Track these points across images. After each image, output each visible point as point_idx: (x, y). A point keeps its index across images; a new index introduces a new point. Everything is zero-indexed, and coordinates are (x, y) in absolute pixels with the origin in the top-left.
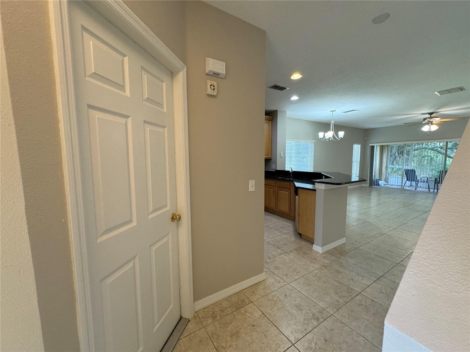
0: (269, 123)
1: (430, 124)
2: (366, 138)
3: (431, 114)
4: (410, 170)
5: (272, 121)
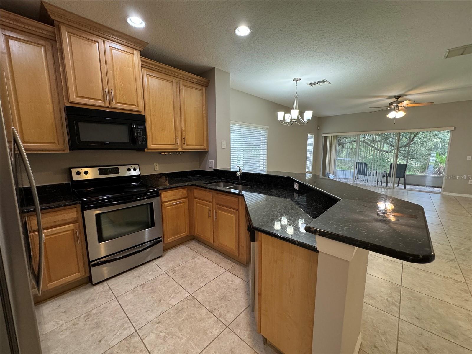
0: (201, 90)
1: (396, 109)
2: (319, 127)
3: (397, 97)
5: (206, 87)
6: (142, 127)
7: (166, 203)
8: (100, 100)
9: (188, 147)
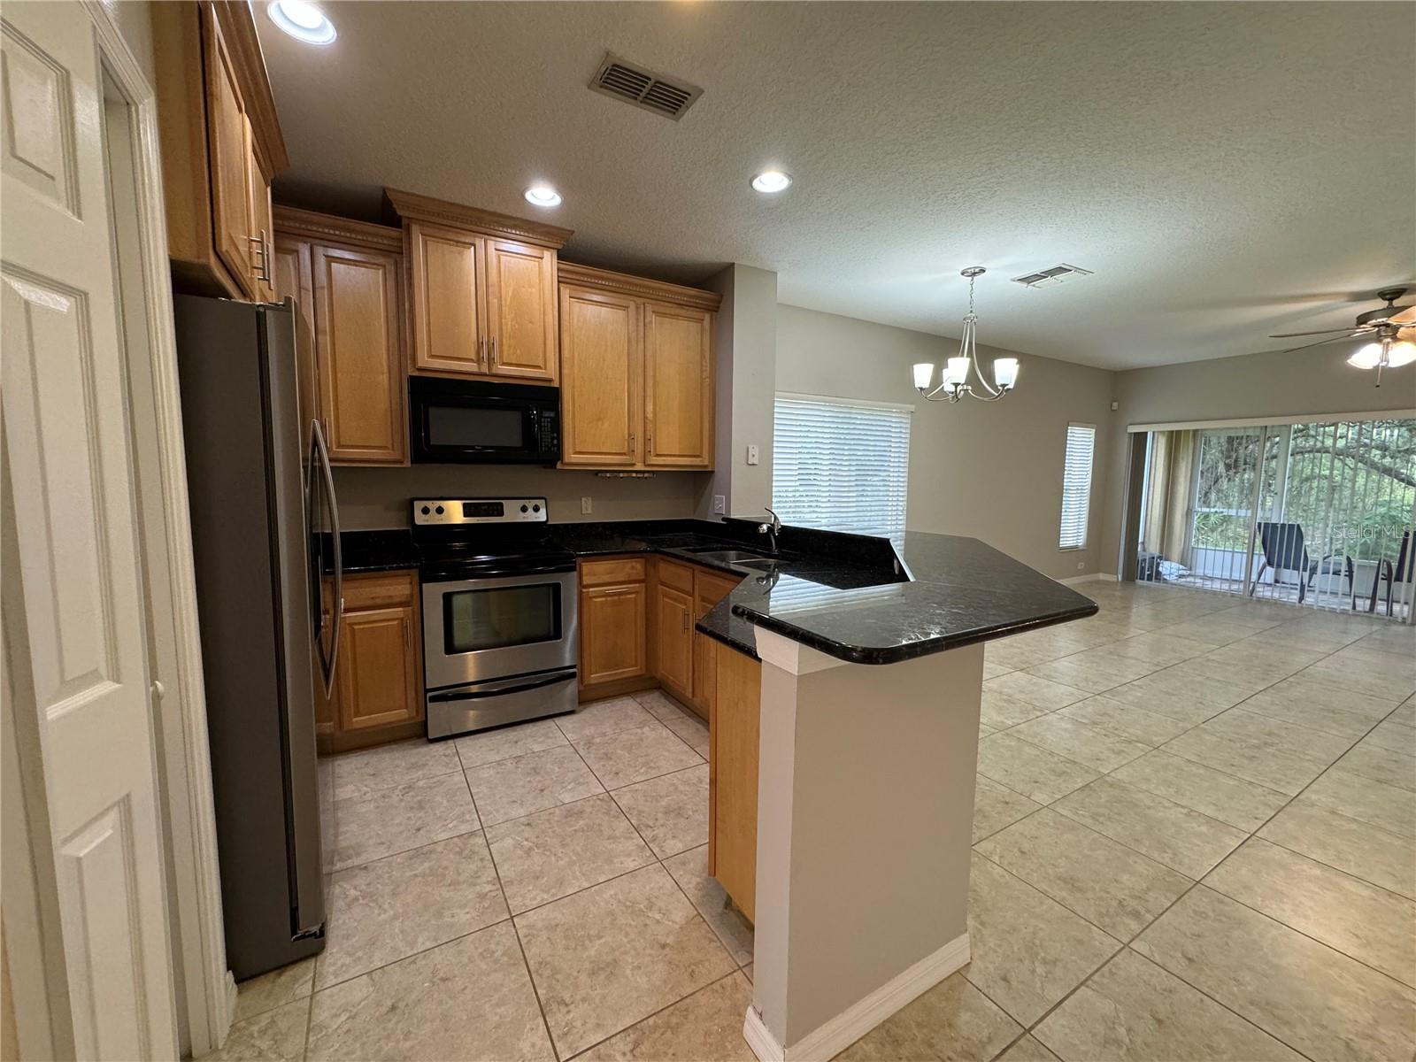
0: (701, 320)
1: (1386, 337)
2: (1115, 404)
3: (1391, 294)
4: (1283, 525)
5: (714, 313)
6: (552, 414)
7: (591, 589)
8: (471, 360)
9: (660, 461)
